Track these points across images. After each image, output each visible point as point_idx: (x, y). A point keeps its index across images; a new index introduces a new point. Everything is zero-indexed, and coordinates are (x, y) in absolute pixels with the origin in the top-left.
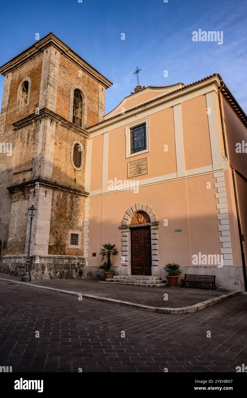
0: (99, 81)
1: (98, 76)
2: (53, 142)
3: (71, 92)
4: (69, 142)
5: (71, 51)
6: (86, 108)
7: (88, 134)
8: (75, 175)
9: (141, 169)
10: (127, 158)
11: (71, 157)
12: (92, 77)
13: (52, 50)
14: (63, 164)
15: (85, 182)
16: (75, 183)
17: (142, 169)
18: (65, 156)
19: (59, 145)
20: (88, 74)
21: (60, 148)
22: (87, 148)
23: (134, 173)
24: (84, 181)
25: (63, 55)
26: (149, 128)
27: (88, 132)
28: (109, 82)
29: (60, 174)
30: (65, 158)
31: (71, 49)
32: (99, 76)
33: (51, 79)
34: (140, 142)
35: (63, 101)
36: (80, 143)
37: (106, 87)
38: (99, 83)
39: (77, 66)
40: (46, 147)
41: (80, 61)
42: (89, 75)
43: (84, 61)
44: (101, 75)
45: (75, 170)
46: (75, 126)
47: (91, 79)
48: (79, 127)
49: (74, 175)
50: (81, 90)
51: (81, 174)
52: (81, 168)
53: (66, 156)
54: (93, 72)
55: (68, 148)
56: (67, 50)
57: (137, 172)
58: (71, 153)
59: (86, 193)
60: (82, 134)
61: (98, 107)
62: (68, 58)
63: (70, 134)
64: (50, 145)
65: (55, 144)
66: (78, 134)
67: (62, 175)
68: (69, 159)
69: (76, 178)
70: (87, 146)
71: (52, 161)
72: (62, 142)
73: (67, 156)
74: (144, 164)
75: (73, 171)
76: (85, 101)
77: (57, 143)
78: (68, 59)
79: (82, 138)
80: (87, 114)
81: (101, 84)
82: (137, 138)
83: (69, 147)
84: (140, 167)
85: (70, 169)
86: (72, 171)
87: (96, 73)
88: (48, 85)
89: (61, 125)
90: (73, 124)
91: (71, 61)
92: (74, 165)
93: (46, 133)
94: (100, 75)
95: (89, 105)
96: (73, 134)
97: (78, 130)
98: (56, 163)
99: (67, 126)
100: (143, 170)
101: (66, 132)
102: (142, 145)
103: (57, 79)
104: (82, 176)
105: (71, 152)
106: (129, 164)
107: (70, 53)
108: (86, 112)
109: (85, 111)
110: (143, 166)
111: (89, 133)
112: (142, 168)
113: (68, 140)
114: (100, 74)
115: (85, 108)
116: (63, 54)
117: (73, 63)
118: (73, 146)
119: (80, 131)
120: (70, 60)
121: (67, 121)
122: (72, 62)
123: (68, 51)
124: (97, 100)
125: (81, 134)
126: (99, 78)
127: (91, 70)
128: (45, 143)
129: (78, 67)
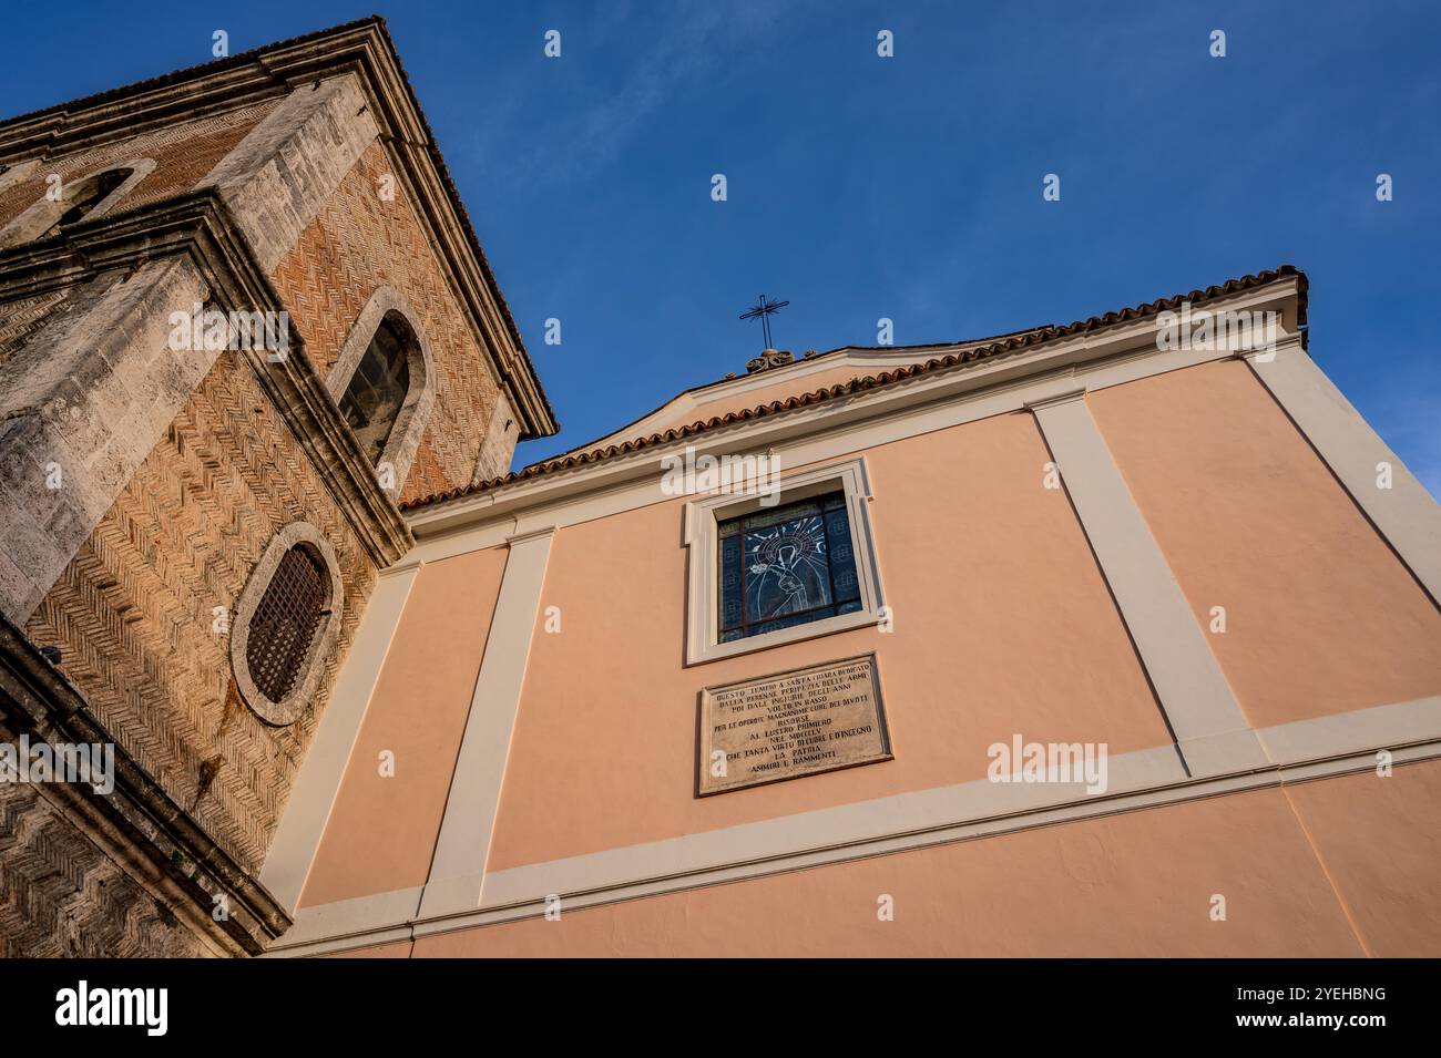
0: (507, 377)
1: (509, 350)
2: (166, 412)
3: (371, 302)
4: (264, 499)
5: (436, 159)
6: (417, 425)
7: (397, 540)
8: (221, 733)
9: (825, 731)
10: (692, 659)
11: (241, 593)
12: (478, 340)
13: (347, 94)
14: (171, 602)
15: (277, 836)
16: (200, 795)
17: (837, 726)
18: (202, 555)
19: (191, 460)
20: (466, 313)
21: (195, 488)
22: (363, 619)
23: (764, 759)
24: (270, 824)
25: (389, 148)
26: (868, 504)
27: (401, 527)
28: (548, 409)
29: (110, 649)
30: (200, 569)
31: (441, 150)
32: (511, 355)
33: (299, 157)
34: (796, 582)
35: (319, 298)
36: (334, 557)
37: (522, 428)
38: (500, 386)
39: (432, 242)
40: (94, 396)
41: (455, 231)
42: (470, 323)
43: (473, 242)
44: (525, 357)
45: (235, 697)
46: (346, 435)
47: (472, 349)
48: (361, 461)
49: (213, 725)
50: (420, 338)
51: (270, 757)
52: (283, 713)
53: (210, 565)
54: (493, 315)
55: (245, 526)
56: (421, 142)
57: (788, 752)
58: (251, 573)
59: (267, 908)
60: (362, 514)
61: (470, 476)
62: (403, 181)
63: (293, 465)
64: (134, 405)
65: (172, 436)
66: (339, 502)
67: (118, 670)
68: (225, 595)
69: (219, 758)
70: (368, 607)
71: (96, 513)
72: (224, 468)
73: (221, 567)
74: (847, 694)
75: (223, 697)
76: (424, 398)
77: (187, 445)
78: (405, 184)
79: (352, 541)
80: (414, 453)
81: (509, 399)
82: (766, 562)
83: (256, 524)
84: (812, 716)
85: (204, 671)
86: (211, 692)
87: (504, 335)
88: (272, 162)
89: (261, 379)
90: (336, 418)
91: (413, 201)
92: (240, 659)
93: (140, 324)
94: (520, 353)
95: (435, 432)
96: (312, 481)
97: (349, 479)
98: (117, 555)
99: (296, 409)
100: (845, 734)
101: (276, 439)
102: (815, 595)
103: (326, 185)
104: (268, 773)
105: (255, 565)
106: (707, 698)
107: (427, 166)
108: (412, 443)
109: (410, 433)
110: (843, 709)
111: (404, 532)
112: (828, 722)
113: (268, 484)
114: (519, 347)
115: (413, 425)
116: (391, 143)
117: (421, 217)
118: (284, 542)
119: (357, 490)
120: (411, 196)
121: (309, 371)
122: (418, 210)
123: (419, 149)
124: (475, 444)
125: (359, 514)
126: (511, 363)
127: (487, 302)
128: (103, 371)
129: (436, 252)
